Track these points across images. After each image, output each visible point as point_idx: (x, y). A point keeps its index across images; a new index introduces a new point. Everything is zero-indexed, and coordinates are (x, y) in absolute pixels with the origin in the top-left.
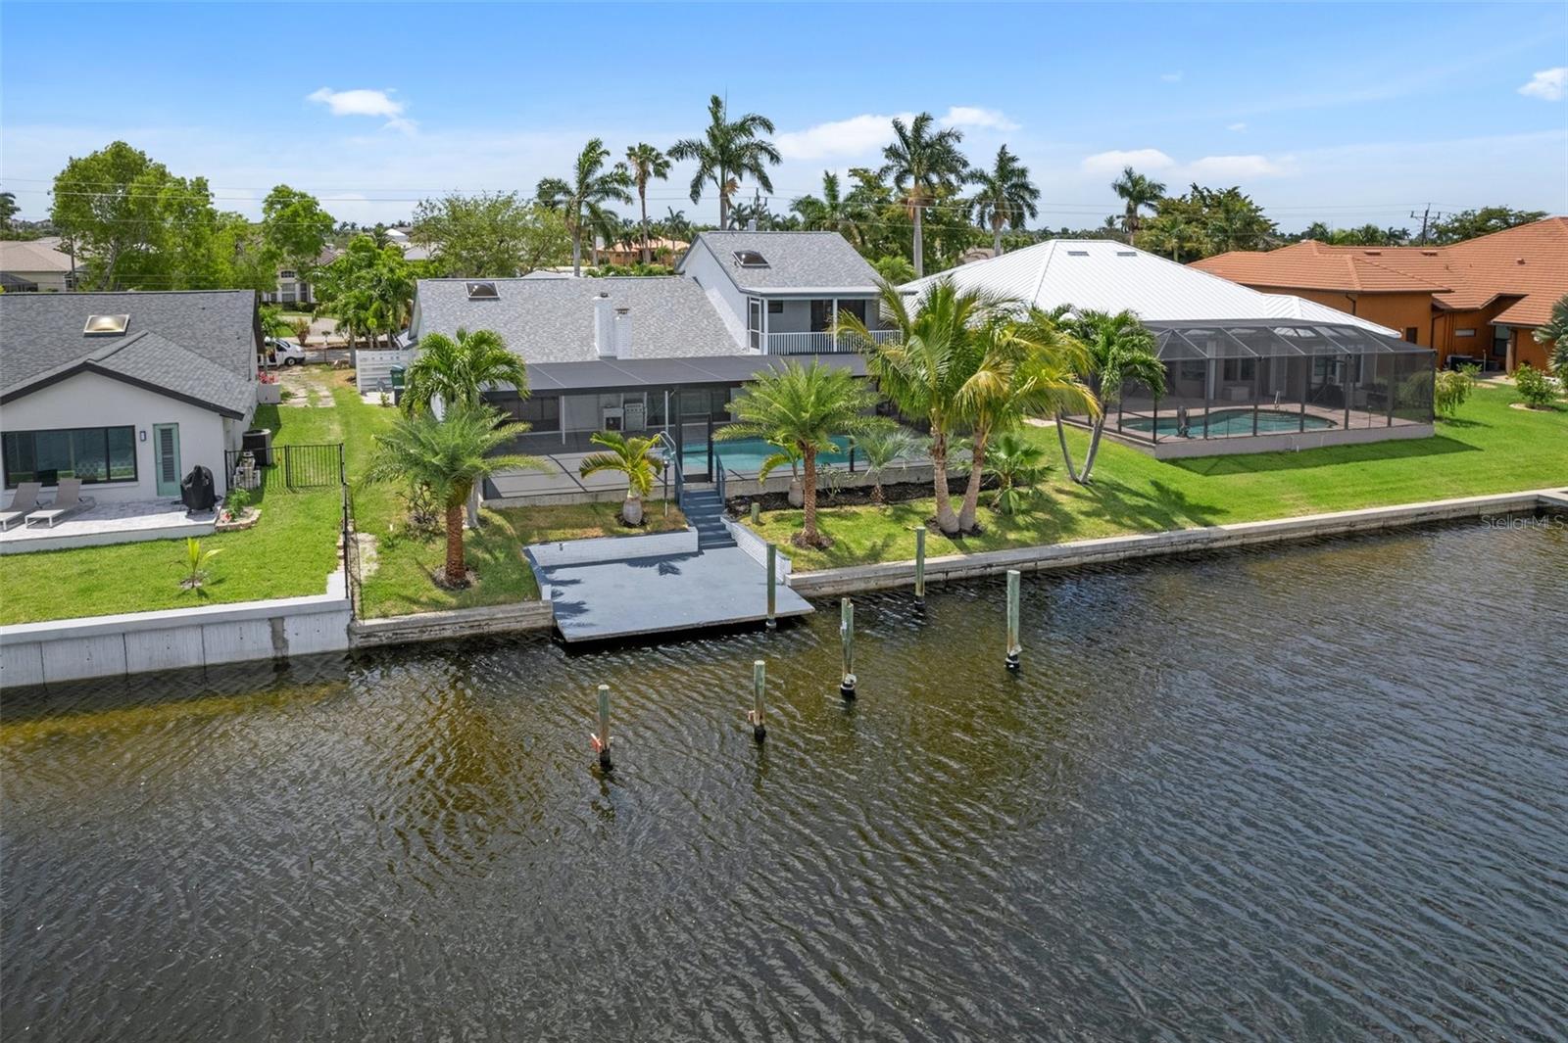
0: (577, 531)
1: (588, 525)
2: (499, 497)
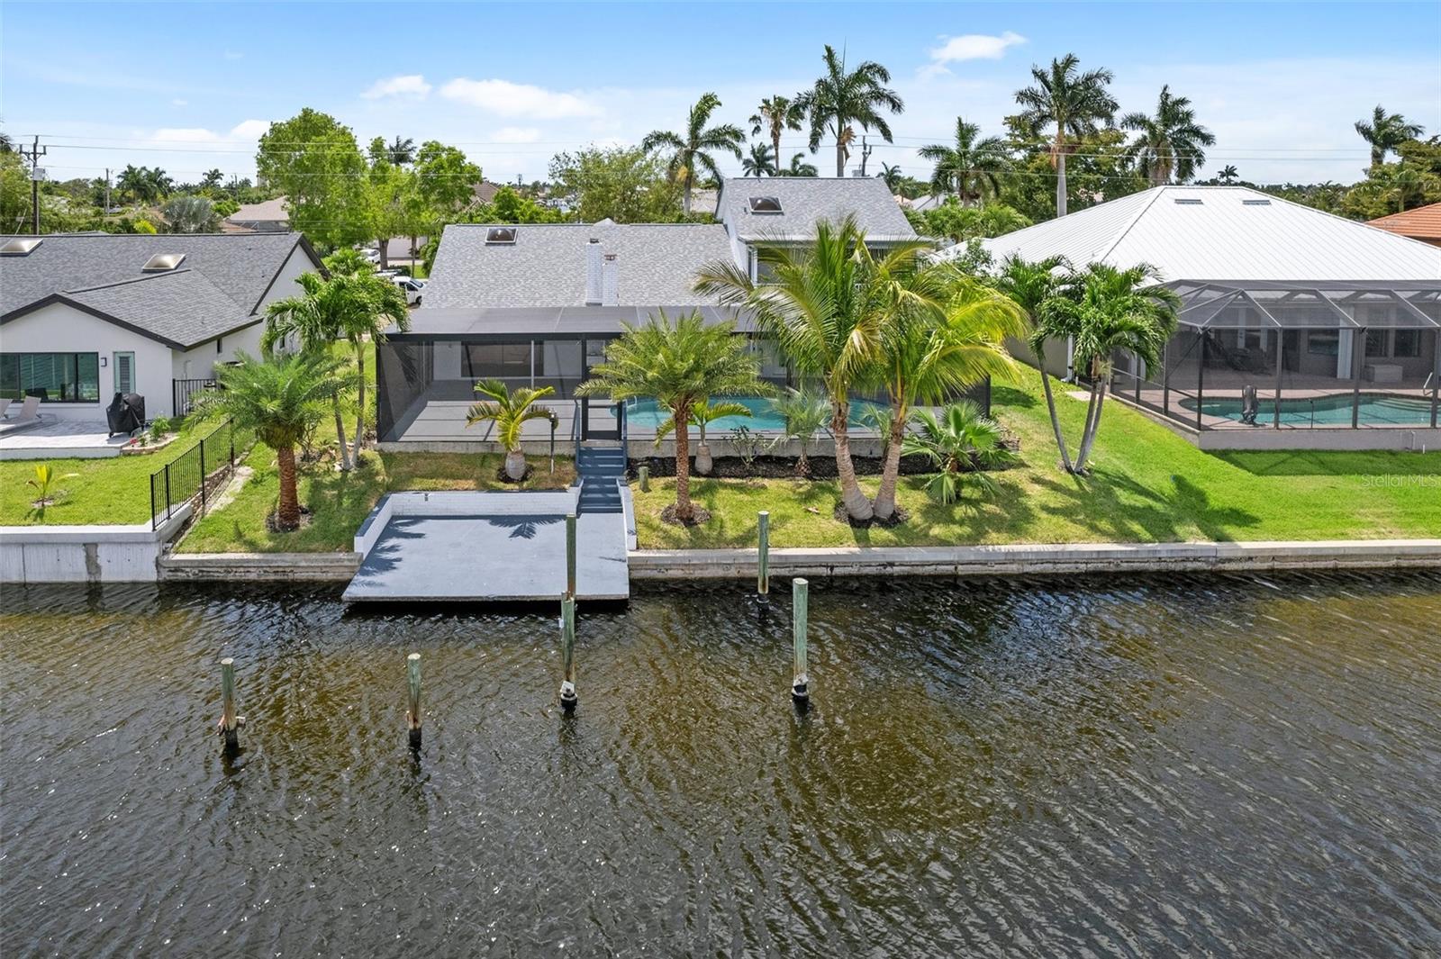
0: (449, 482)
1: (465, 477)
2: (395, 440)
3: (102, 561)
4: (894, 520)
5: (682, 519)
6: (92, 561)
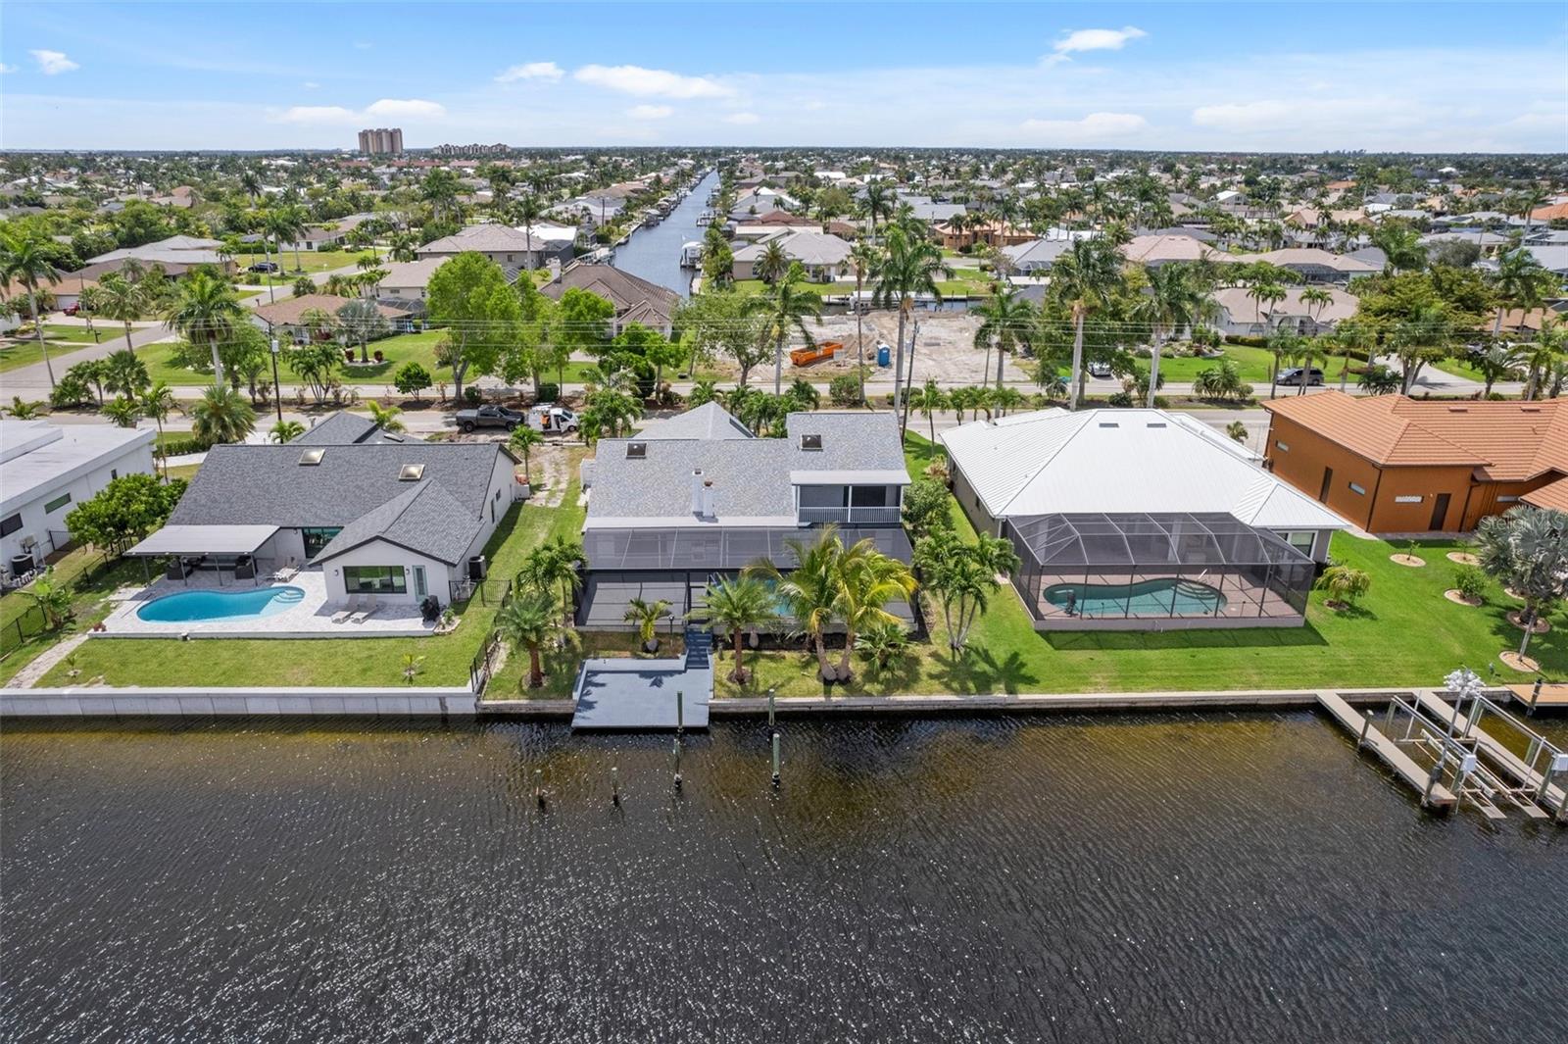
0: (615, 653)
1: (624, 649)
2: (584, 625)
3: (448, 704)
4: (846, 681)
5: (738, 680)
6: (443, 705)
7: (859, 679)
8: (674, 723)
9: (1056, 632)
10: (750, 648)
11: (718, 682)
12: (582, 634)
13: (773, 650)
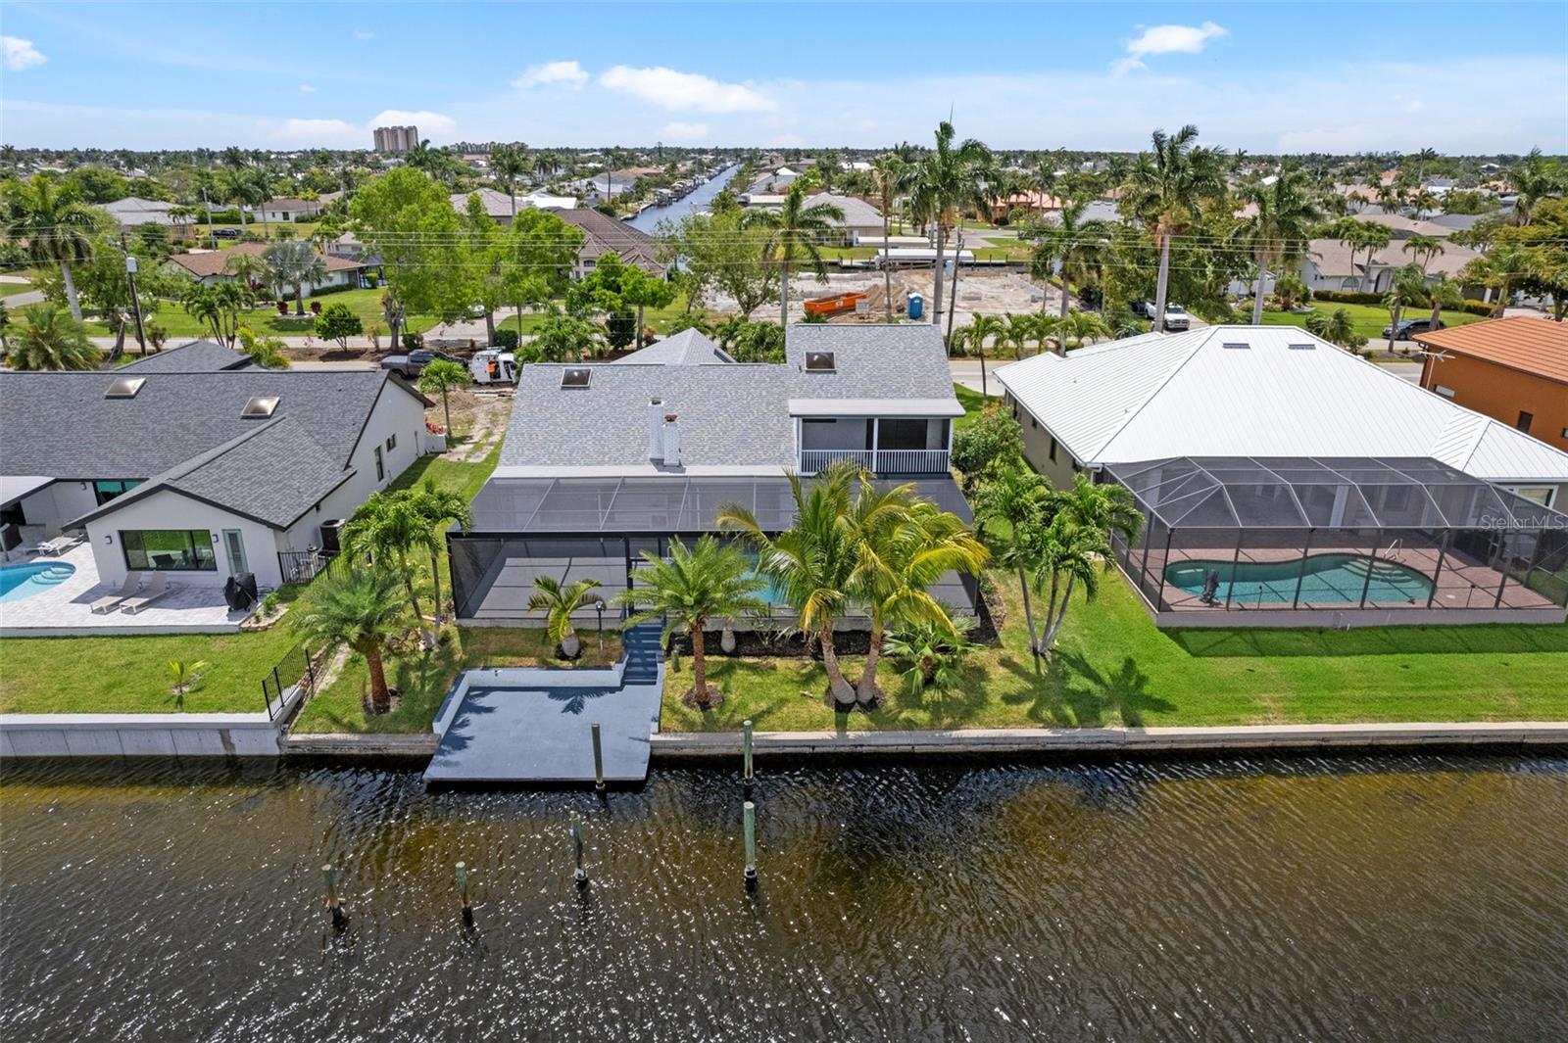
0: (515, 659)
1: (527, 655)
2: (471, 617)
3: (235, 741)
4: (870, 706)
5: (699, 703)
6: (226, 740)
7: (891, 703)
8: (590, 774)
9: (1189, 630)
10: (723, 653)
11: (667, 705)
12: (465, 633)
13: (759, 656)
